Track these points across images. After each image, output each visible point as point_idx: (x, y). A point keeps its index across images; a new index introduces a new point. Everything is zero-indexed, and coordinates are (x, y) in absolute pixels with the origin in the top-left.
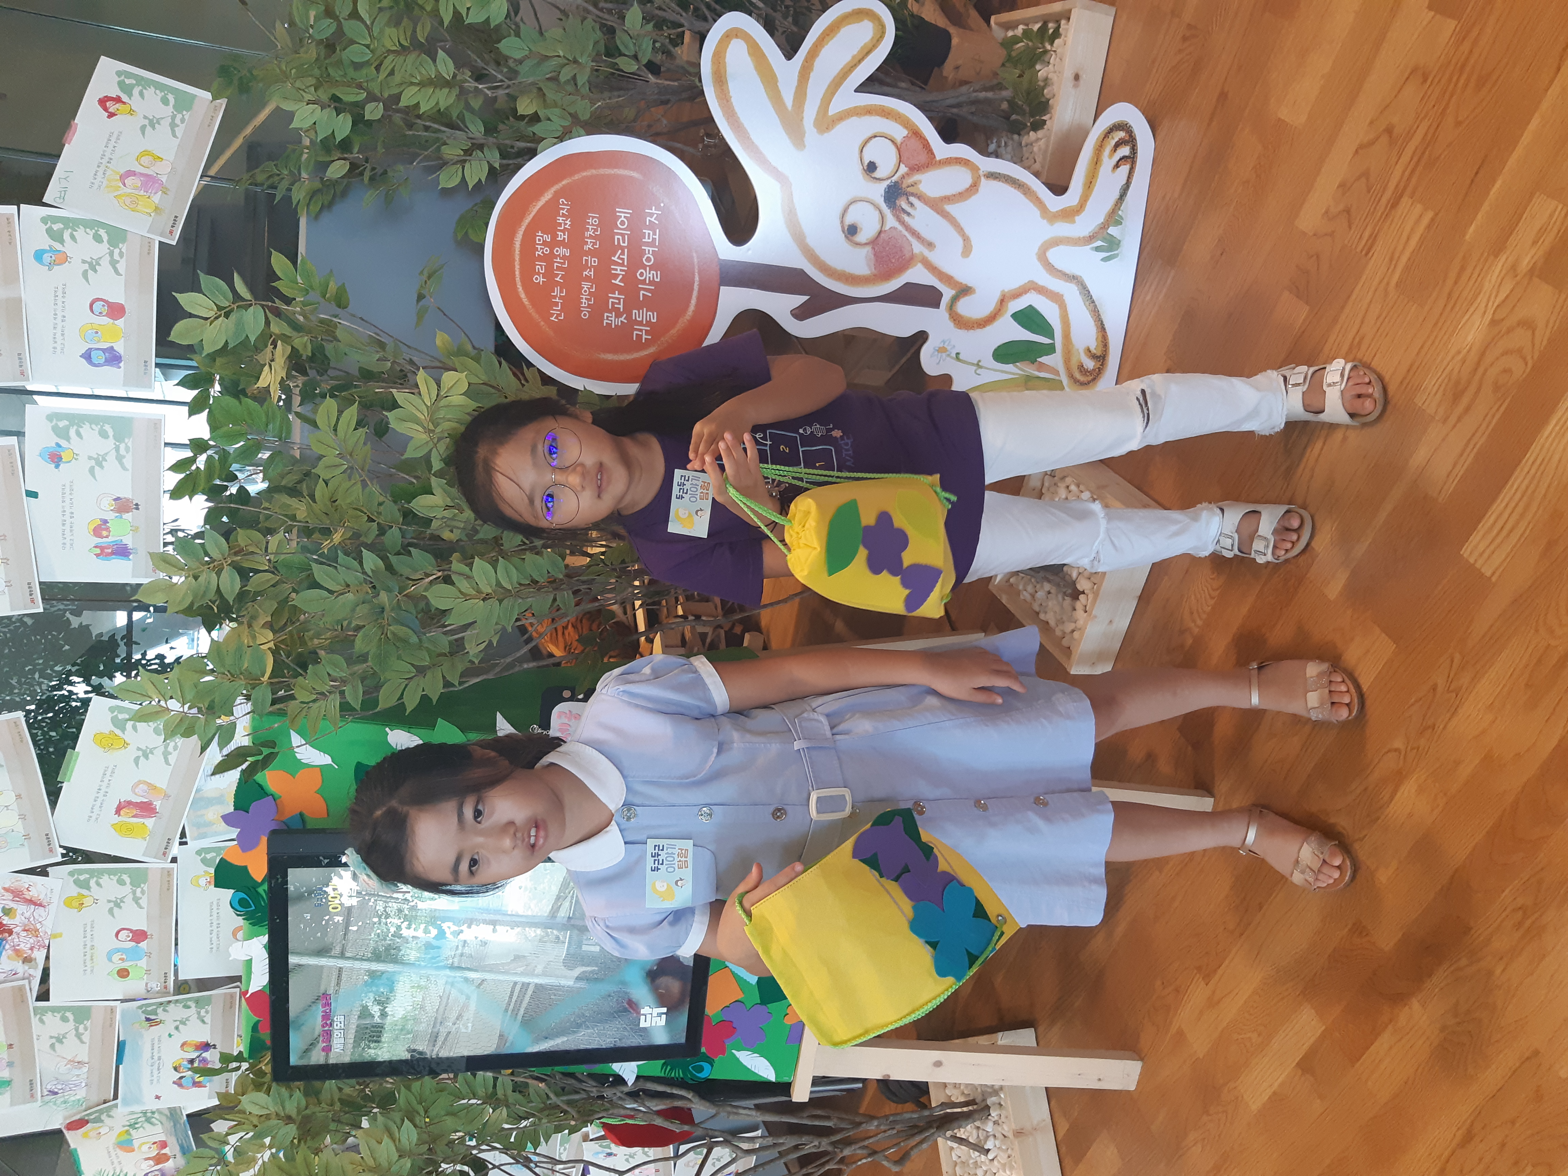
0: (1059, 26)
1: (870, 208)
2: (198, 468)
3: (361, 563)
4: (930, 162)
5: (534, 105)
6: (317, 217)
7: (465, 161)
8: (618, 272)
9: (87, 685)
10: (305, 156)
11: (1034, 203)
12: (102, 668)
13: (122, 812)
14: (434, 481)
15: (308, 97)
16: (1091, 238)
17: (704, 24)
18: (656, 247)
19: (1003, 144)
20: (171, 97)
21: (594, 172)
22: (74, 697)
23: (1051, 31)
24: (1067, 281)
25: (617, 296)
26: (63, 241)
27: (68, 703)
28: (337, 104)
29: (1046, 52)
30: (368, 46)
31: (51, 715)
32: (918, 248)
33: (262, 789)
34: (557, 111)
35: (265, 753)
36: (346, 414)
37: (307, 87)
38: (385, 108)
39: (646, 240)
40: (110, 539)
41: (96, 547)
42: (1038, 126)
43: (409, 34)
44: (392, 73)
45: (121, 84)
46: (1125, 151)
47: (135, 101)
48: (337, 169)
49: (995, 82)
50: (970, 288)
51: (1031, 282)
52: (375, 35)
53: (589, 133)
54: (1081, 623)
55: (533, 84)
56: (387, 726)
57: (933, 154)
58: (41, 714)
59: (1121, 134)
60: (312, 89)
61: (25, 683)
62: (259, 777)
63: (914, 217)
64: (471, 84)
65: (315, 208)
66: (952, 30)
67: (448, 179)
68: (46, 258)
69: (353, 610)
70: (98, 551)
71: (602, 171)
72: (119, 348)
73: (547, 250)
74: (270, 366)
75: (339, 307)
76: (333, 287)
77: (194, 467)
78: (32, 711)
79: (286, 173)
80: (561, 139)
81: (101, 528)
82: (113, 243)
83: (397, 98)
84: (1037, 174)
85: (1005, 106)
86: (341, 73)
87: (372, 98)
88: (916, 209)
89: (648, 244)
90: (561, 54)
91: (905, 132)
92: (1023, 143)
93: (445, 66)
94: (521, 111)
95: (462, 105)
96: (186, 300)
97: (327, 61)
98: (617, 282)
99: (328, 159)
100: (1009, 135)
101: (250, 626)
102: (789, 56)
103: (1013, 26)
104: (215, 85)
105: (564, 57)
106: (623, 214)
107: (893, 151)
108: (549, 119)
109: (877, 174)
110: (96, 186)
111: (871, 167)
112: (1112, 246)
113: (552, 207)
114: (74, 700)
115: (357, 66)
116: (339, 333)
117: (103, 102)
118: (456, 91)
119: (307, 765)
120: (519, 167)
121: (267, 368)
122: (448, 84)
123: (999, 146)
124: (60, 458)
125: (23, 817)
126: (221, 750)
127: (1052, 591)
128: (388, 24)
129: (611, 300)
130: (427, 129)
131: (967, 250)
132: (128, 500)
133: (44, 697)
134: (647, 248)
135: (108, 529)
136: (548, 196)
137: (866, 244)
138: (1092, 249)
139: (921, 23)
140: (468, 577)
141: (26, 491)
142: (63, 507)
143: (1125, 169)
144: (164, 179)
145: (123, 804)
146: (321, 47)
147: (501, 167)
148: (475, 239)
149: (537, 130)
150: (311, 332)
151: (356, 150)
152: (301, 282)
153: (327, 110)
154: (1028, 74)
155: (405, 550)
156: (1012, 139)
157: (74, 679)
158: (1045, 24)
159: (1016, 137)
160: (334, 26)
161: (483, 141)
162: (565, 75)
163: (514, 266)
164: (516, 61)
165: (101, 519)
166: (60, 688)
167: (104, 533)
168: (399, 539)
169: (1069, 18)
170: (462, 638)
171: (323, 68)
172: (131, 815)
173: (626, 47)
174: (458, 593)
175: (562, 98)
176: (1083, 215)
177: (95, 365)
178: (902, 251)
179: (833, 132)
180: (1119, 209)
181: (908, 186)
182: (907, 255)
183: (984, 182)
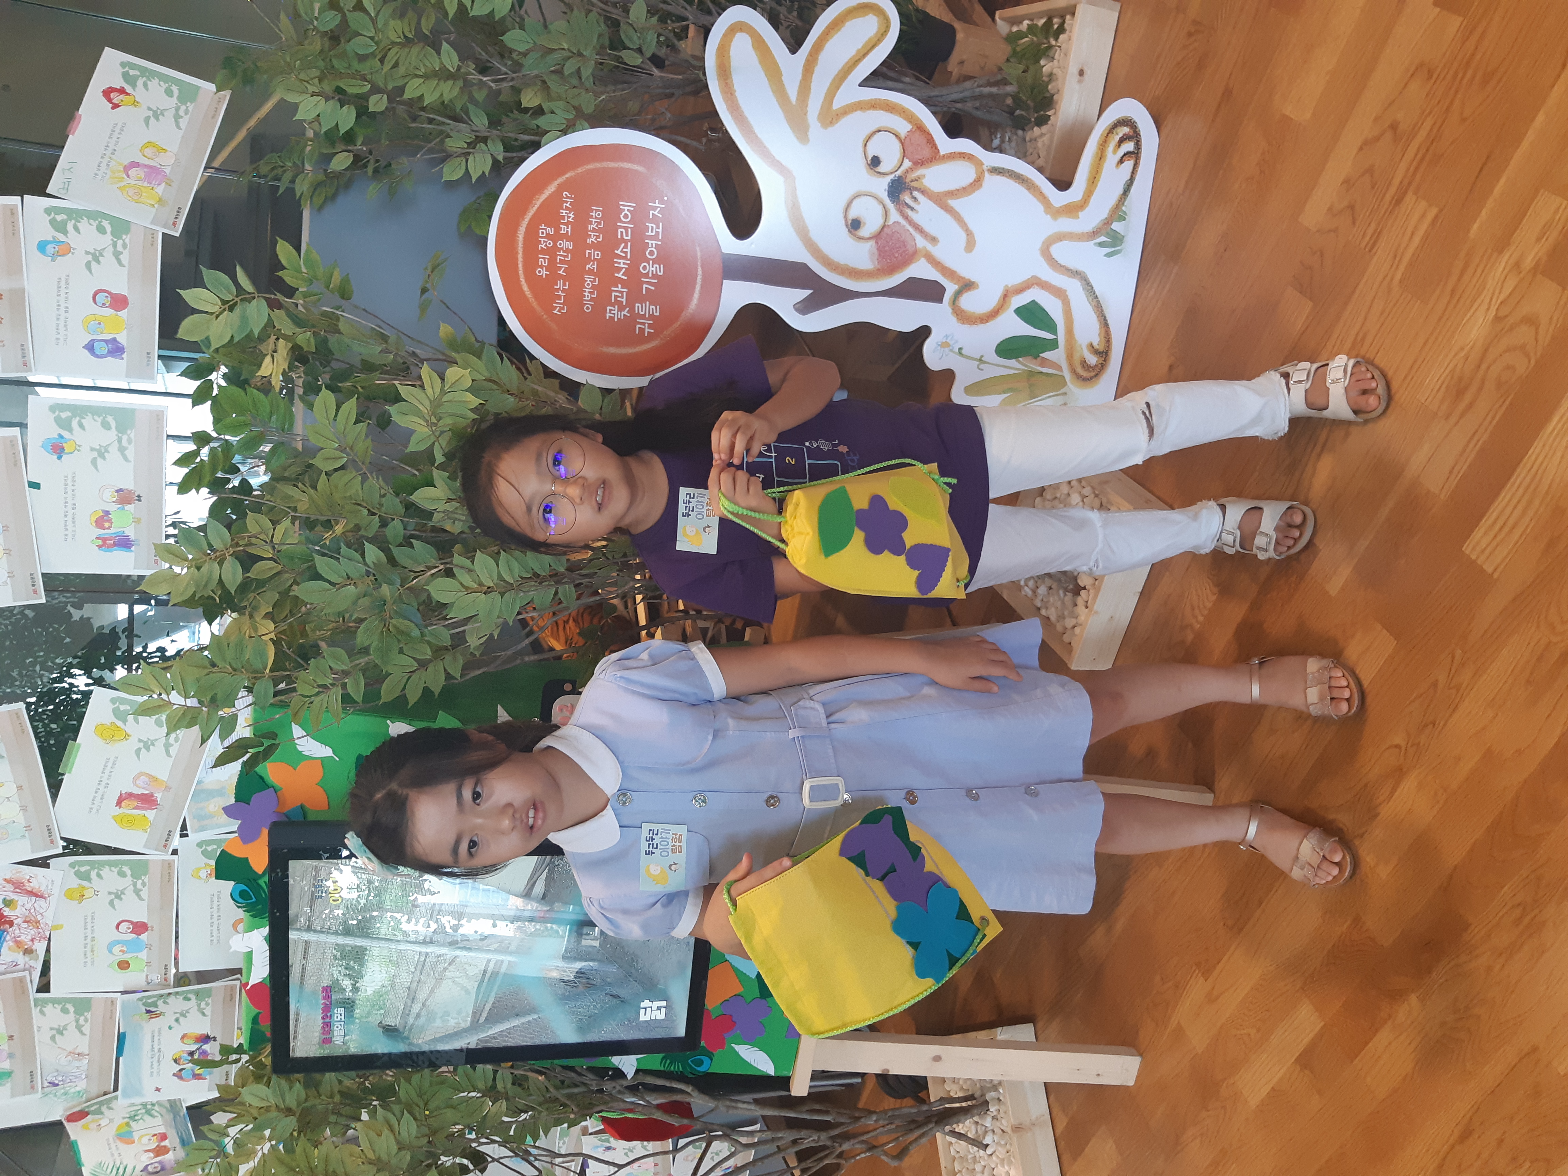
0: (1064, 22)
1: (874, 202)
2: (202, 460)
3: (363, 555)
4: (934, 156)
5: (538, 97)
6: (320, 208)
7: (469, 153)
8: (622, 265)
9: (88, 677)
10: (309, 148)
11: (1039, 200)
12: (103, 661)
13: (123, 804)
14: (436, 474)
15: (311, 89)
16: (1095, 234)
17: (708, 18)
18: (659, 240)
19: (1007, 139)
20: (175, 89)
21: (598, 165)
22: (75, 689)
23: (1056, 26)
24: (1070, 277)
25: (620, 289)
26: (67, 232)
27: (69, 696)
28: (341, 96)
29: (1051, 47)
30: (372, 38)
31: (51, 707)
32: (921, 242)
33: (264, 781)
34: (561, 104)
35: (266, 745)
37: (312, 79)
38: (389, 100)
39: (649, 233)
40: (112, 530)
41: (97, 538)
42: (1042, 121)
43: (413, 26)
44: (396, 65)
45: (126, 76)
46: (1129, 146)
47: (139, 93)
48: (341, 162)
49: (999, 77)
50: (973, 283)
51: (1034, 277)
52: (380, 27)
53: (592, 127)
54: (1082, 618)
55: (537, 76)
56: (389, 718)
57: (936, 148)
58: (42, 706)
59: (1126, 130)
60: (316, 81)
61: (26, 675)
62: (259, 769)
63: (917, 212)
64: (476, 77)
65: (318, 200)
66: (957, 25)
67: (452, 172)
68: (50, 249)
69: (355, 603)
70: (100, 542)
71: (606, 165)
72: (122, 339)
73: (550, 243)
74: (273, 357)
75: (343, 298)
76: (336, 279)
77: (198, 460)
78: (33, 703)
79: (290, 164)
80: (565, 132)
81: (102, 520)
82: (116, 234)
83: (401, 90)
84: (1040, 170)
85: (1009, 101)
86: (346, 65)
87: (376, 90)
88: (919, 203)
89: (651, 238)
90: (566, 46)
91: (909, 127)
92: (1027, 139)
93: (449, 58)
94: (525, 103)
95: (466, 97)
96: (191, 296)
97: (331, 53)
98: (620, 275)
99: (332, 151)
100: (1013, 130)
101: (251, 616)
103: (1017, 21)
104: (219, 77)
105: (568, 49)
106: (626, 208)
107: (897, 146)
108: (553, 112)
109: (882, 168)
110: (99, 177)
111: (875, 162)
112: (1115, 241)
113: (555, 201)
114: (75, 693)
115: (362, 58)
116: (341, 326)
117: (107, 93)
118: (460, 83)
119: (308, 757)
120: (523, 160)
121: (269, 358)
122: (452, 76)
123: (1003, 142)
124: (62, 449)
125: (24, 809)
126: (222, 742)
127: (1053, 587)
128: (393, 16)
129: (614, 294)
130: (431, 121)
131: (970, 245)
133: (45, 690)
134: (650, 242)
135: (110, 521)
136: (551, 189)
137: (870, 238)
138: (1095, 244)
139: (925, 18)
140: (470, 571)
141: (29, 482)
142: (65, 498)
143: (1129, 164)
144: (168, 170)
145: (124, 795)
146: (326, 39)
147: (504, 159)
148: (478, 232)
149: (541, 122)
150: (314, 326)
151: (359, 142)
152: (304, 270)
153: (331, 102)
154: (1032, 69)
155: (407, 542)
156: (1016, 134)
157: (75, 671)
158: (1050, 20)
159: (1020, 132)
160: (339, 17)
161: (487, 134)
162: (569, 68)
163: (517, 259)
164: (520, 53)
165: (104, 511)
166: (61, 681)
167: (107, 525)
168: (401, 531)
169: (1073, 14)
170: (464, 631)
171: (328, 60)
172: (132, 807)
173: (631, 40)
174: (460, 587)
175: (566, 91)
176: (1087, 210)
177: (98, 356)
178: (905, 246)
179: (837, 126)
180: (1123, 204)
181: (912, 181)
182: (911, 250)
183: (988, 177)
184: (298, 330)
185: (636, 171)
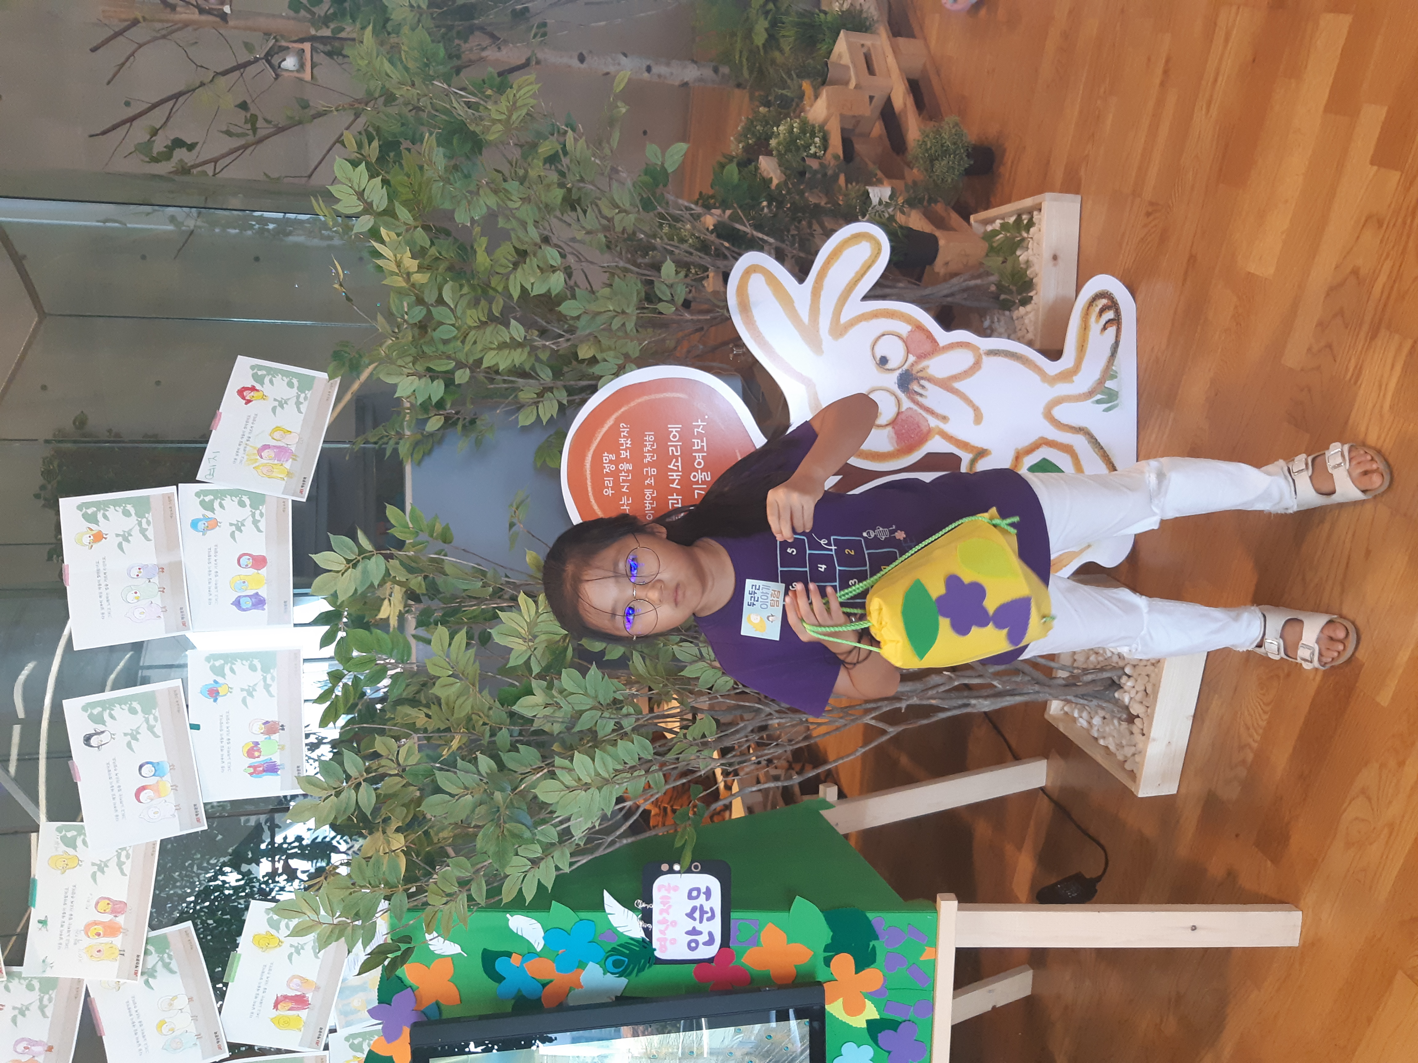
0: (1032, 217)
1: (887, 394)
2: (336, 696)
3: (477, 767)
4: (934, 348)
5: (592, 349)
6: (419, 463)
7: (539, 402)
8: (675, 477)
9: (238, 874)
10: (407, 418)
11: (1034, 371)
12: (250, 856)
13: (279, 1006)
14: (535, 684)
15: (406, 371)
16: (1090, 394)
17: (725, 262)
18: (705, 452)
19: (996, 320)
20: (295, 381)
21: (646, 398)
22: (227, 885)
23: (1025, 222)
24: (1073, 433)
25: (675, 497)
26: (214, 509)
27: (222, 892)
28: (432, 374)
29: (1023, 239)
30: (453, 325)
31: (207, 904)
32: (933, 422)
33: (402, 982)
34: (612, 353)
35: (403, 949)
36: (457, 638)
37: (407, 364)
38: (472, 371)
39: (696, 448)
40: (262, 758)
41: (249, 767)
42: (1026, 301)
43: (486, 312)
44: (475, 342)
45: (255, 377)
46: (1110, 315)
47: (266, 388)
48: (434, 424)
49: (981, 270)
50: (986, 450)
51: (1042, 438)
52: (459, 315)
53: (640, 366)
54: (1140, 746)
55: (590, 334)
56: (508, 912)
57: (936, 342)
58: (199, 904)
59: (1104, 301)
60: (411, 364)
61: (186, 876)
62: (399, 972)
63: (926, 397)
64: (539, 342)
65: (417, 456)
66: (938, 233)
67: (525, 419)
68: (201, 525)
69: (473, 811)
70: (251, 770)
71: (653, 397)
72: (263, 593)
73: (613, 467)
74: (389, 600)
75: (445, 542)
76: (438, 528)
77: (333, 696)
78: (192, 902)
79: (393, 433)
80: (617, 375)
81: (253, 750)
82: (254, 506)
83: (479, 362)
84: (1030, 344)
85: (993, 288)
86: (434, 349)
87: (460, 365)
88: (927, 390)
89: (697, 451)
90: (611, 308)
91: (909, 328)
92: (1015, 317)
93: (517, 331)
94: (581, 356)
95: (533, 359)
96: (321, 559)
97: (422, 341)
98: (674, 486)
99: (426, 416)
100: (1000, 311)
101: (384, 832)
102: (801, 280)
103: (991, 221)
104: (331, 368)
105: (614, 311)
106: (674, 429)
107: (901, 345)
108: (605, 360)
109: (889, 366)
110: (238, 461)
111: (883, 361)
112: (1111, 397)
113: (614, 432)
114: (227, 889)
115: (445, 342)
116: (448, 569)
117: (241, 392)
118: (527, 349)
119: (440, 956)
120: (584, 401)
121: (386, 602)
122: (520, 345)
123: (992, 322)
124: (218, 692)
125: (195, 1018)
126: (365, 948)
127: (1107, 717)
128: (469, 306)
129: (670, 502)
130: (505, 381)
131: (978, 418)
132: (275, 722)
133: (202, 888)
134: (697, 455)
135: (259, 750)
136: (610, 422)
137: (887, 425)
138: (1093, 402)
139: (910, 233)
140: (571, 770)
141: (190, 724)
142: (221, 735)
143: (1112, 330)
144: (293, 448)
145: (280, 998)
146: (415, 329)
147: (568, 401)
148: (552, 465)
149: (596, 370)
150: (422, 571)
151: (448, 406)
152: (411, 525)
153: (424, 379)
154: (1010, 260)
155: (514, 748)
156: (1004, 315)
157: (227, 869)
158: (1019, 216)
159: (1007, 313)
160: (424, 312)
161: (552, 385)
162: (616, 324)
163: (586, 484)
164: (573, 318)
165: (253, 743)
166: (215, 878)
167: (256, 754)
168: (508, 739)
169: (1040, 210)
170: (569, 826)
171: (419, 347)
172: (287, 1008)
173: (663, 293)
174: (563, 787)
175: (616, 342)
176: (1080, 374)
177: (244, 610)
178: (919, 427)
179: (846, 337)
180: (1112, 365)
181: (918, 372)
182: (925, 430)
183: (986, 360)
184: (410, 576)
185: (679, 398)
